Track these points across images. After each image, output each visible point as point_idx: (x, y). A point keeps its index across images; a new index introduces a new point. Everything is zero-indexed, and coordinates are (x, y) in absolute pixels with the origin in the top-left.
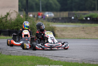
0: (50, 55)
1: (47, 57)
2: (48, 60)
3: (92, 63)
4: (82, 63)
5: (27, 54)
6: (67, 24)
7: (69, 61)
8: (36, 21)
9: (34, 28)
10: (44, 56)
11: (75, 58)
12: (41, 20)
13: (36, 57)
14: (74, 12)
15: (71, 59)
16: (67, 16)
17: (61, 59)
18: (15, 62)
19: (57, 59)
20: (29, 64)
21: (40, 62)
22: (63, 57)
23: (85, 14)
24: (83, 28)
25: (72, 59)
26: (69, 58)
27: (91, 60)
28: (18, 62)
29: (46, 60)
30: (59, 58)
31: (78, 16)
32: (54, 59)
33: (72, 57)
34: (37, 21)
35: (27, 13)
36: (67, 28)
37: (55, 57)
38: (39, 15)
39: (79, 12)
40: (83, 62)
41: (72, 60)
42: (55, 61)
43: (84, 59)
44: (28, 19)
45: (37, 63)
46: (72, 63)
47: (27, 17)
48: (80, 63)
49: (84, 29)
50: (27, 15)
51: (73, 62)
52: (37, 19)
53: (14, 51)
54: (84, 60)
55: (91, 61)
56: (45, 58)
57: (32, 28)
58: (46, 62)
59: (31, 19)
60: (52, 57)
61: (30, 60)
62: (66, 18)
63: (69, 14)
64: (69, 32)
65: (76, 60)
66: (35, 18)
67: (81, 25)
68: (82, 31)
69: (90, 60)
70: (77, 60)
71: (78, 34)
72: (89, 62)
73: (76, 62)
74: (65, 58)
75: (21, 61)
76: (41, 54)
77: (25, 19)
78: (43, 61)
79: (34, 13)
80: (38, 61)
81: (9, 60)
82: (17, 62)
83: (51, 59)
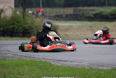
0: (51, 59)
1: (48, 61)
2: (49, 65)
3: (101, 68)
4: (89, 68)
5: (24, 58)
6: (72, 22)
7: (74, 66)
8: (35, 19)
9: (33, 27)
10: (44, 60)
11: (81, 63)
12: (41, 17)
13: (36, 61)
14: (80, 8)
15: (76, 63)
16: (72, 13)
17: (65, 63)
18: (10, 67)
19: (60, 64)
20: (27, 70)
21: (39, 67)
22: (67, 61)
23: (93, 10)
24: (91, 27)
25: (78, 63)
26: (74, 62)
27: (100, 64)
28: (14, 67)
29: (47, 65)
30: (62, 62)
31: (84, 13)
32: (57, 64)
33: (77, 61)
34: (37, 19)
35: (24, 10)
36: (72, 27)
37: (58, 61)
38: (39, 12)
39: (86, 8)
40: (91, 67)
41: (78, 65)
42: (58, 66)
43: (91, 63)
44: (25, 16)
45: (36, 68)
46: (77, 69)
47: (24, 14)
48: (87, 68)
49: (93, 28)
50: (25, 12)
51: (79, 68)
52: (37, 16)
53: (9, 55)
54: (92, 65)
55: (100, 66)
56: (45, 62)
57: (31, 27)
58: (47, 67)
59: (29, 17)
60: (54, 61)
61: (28, 65)
62: (71, 15)
63: (74, 11)
64: (75, 32)
65: (82, 65)
66: (34, 16)
67: (89, 23)
68: (90, 30)
69: (98, 64)
70: (84, 65)
71: (84, 34)
72: (98, 67)
73: (82, 67)
74: (69, 63)
75: (18, 66)
76: (41, 57)
77: (22, 16)
78: (43, 66)
79: (33, 9)
80: (37, 66)
81: (3, 65)
82: (12, 67)
83: (53, 63)
